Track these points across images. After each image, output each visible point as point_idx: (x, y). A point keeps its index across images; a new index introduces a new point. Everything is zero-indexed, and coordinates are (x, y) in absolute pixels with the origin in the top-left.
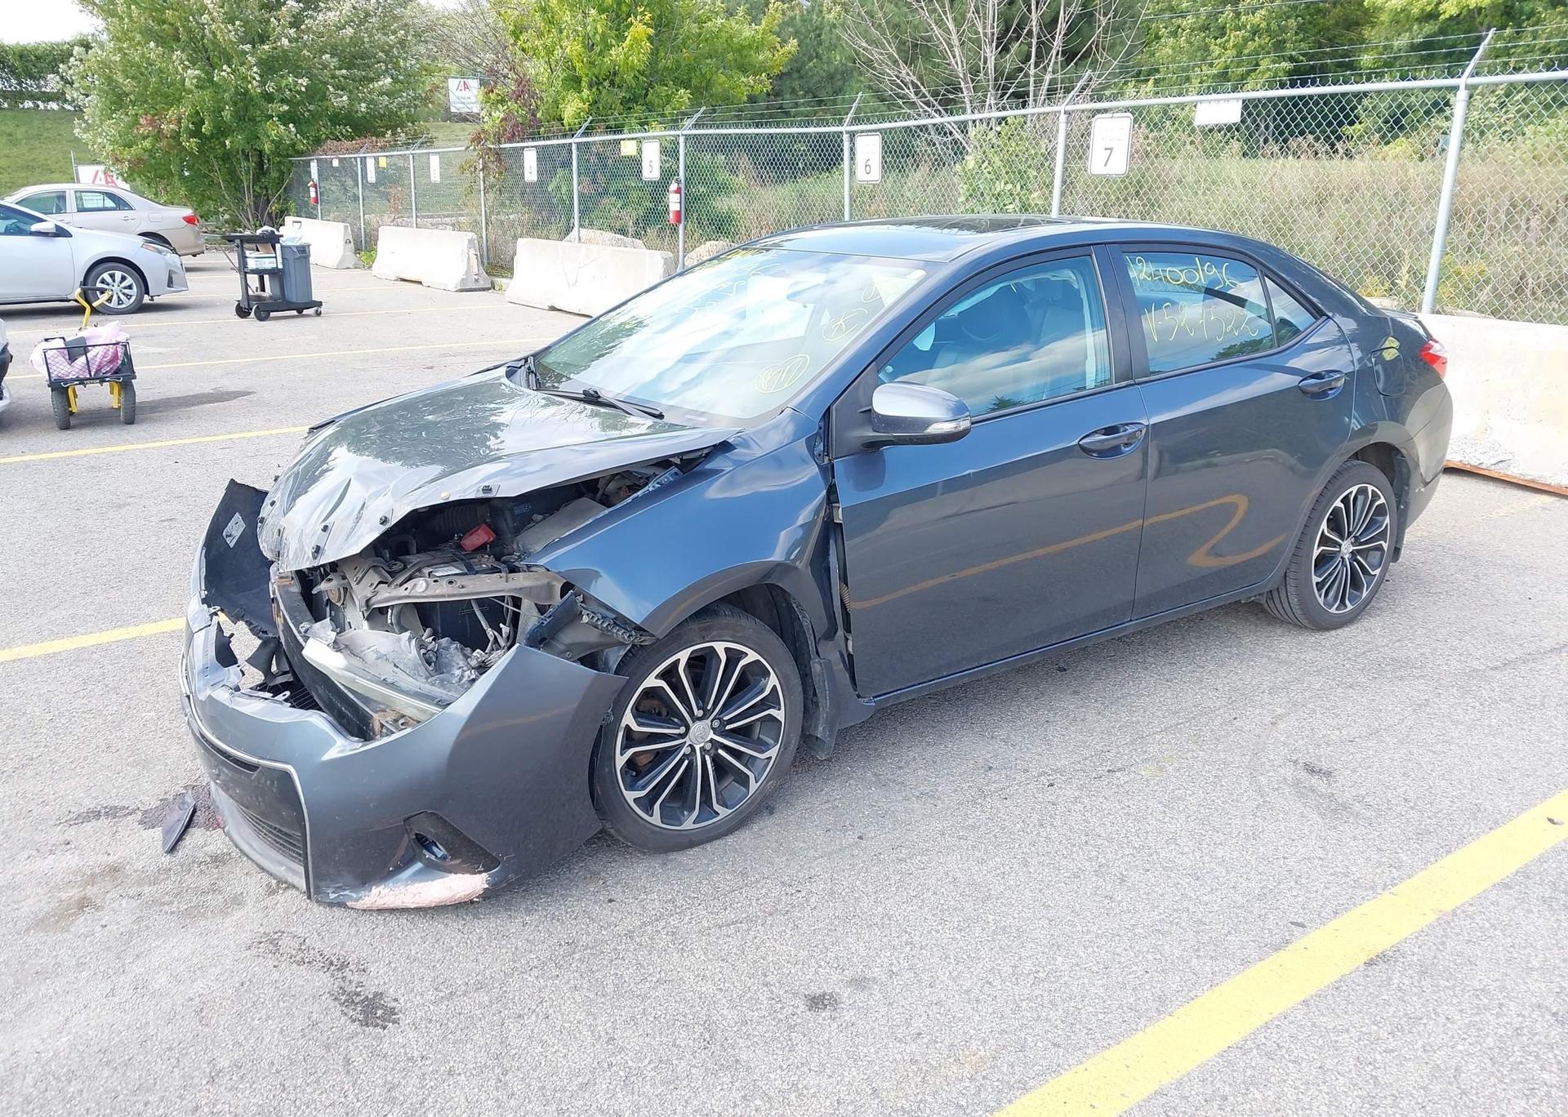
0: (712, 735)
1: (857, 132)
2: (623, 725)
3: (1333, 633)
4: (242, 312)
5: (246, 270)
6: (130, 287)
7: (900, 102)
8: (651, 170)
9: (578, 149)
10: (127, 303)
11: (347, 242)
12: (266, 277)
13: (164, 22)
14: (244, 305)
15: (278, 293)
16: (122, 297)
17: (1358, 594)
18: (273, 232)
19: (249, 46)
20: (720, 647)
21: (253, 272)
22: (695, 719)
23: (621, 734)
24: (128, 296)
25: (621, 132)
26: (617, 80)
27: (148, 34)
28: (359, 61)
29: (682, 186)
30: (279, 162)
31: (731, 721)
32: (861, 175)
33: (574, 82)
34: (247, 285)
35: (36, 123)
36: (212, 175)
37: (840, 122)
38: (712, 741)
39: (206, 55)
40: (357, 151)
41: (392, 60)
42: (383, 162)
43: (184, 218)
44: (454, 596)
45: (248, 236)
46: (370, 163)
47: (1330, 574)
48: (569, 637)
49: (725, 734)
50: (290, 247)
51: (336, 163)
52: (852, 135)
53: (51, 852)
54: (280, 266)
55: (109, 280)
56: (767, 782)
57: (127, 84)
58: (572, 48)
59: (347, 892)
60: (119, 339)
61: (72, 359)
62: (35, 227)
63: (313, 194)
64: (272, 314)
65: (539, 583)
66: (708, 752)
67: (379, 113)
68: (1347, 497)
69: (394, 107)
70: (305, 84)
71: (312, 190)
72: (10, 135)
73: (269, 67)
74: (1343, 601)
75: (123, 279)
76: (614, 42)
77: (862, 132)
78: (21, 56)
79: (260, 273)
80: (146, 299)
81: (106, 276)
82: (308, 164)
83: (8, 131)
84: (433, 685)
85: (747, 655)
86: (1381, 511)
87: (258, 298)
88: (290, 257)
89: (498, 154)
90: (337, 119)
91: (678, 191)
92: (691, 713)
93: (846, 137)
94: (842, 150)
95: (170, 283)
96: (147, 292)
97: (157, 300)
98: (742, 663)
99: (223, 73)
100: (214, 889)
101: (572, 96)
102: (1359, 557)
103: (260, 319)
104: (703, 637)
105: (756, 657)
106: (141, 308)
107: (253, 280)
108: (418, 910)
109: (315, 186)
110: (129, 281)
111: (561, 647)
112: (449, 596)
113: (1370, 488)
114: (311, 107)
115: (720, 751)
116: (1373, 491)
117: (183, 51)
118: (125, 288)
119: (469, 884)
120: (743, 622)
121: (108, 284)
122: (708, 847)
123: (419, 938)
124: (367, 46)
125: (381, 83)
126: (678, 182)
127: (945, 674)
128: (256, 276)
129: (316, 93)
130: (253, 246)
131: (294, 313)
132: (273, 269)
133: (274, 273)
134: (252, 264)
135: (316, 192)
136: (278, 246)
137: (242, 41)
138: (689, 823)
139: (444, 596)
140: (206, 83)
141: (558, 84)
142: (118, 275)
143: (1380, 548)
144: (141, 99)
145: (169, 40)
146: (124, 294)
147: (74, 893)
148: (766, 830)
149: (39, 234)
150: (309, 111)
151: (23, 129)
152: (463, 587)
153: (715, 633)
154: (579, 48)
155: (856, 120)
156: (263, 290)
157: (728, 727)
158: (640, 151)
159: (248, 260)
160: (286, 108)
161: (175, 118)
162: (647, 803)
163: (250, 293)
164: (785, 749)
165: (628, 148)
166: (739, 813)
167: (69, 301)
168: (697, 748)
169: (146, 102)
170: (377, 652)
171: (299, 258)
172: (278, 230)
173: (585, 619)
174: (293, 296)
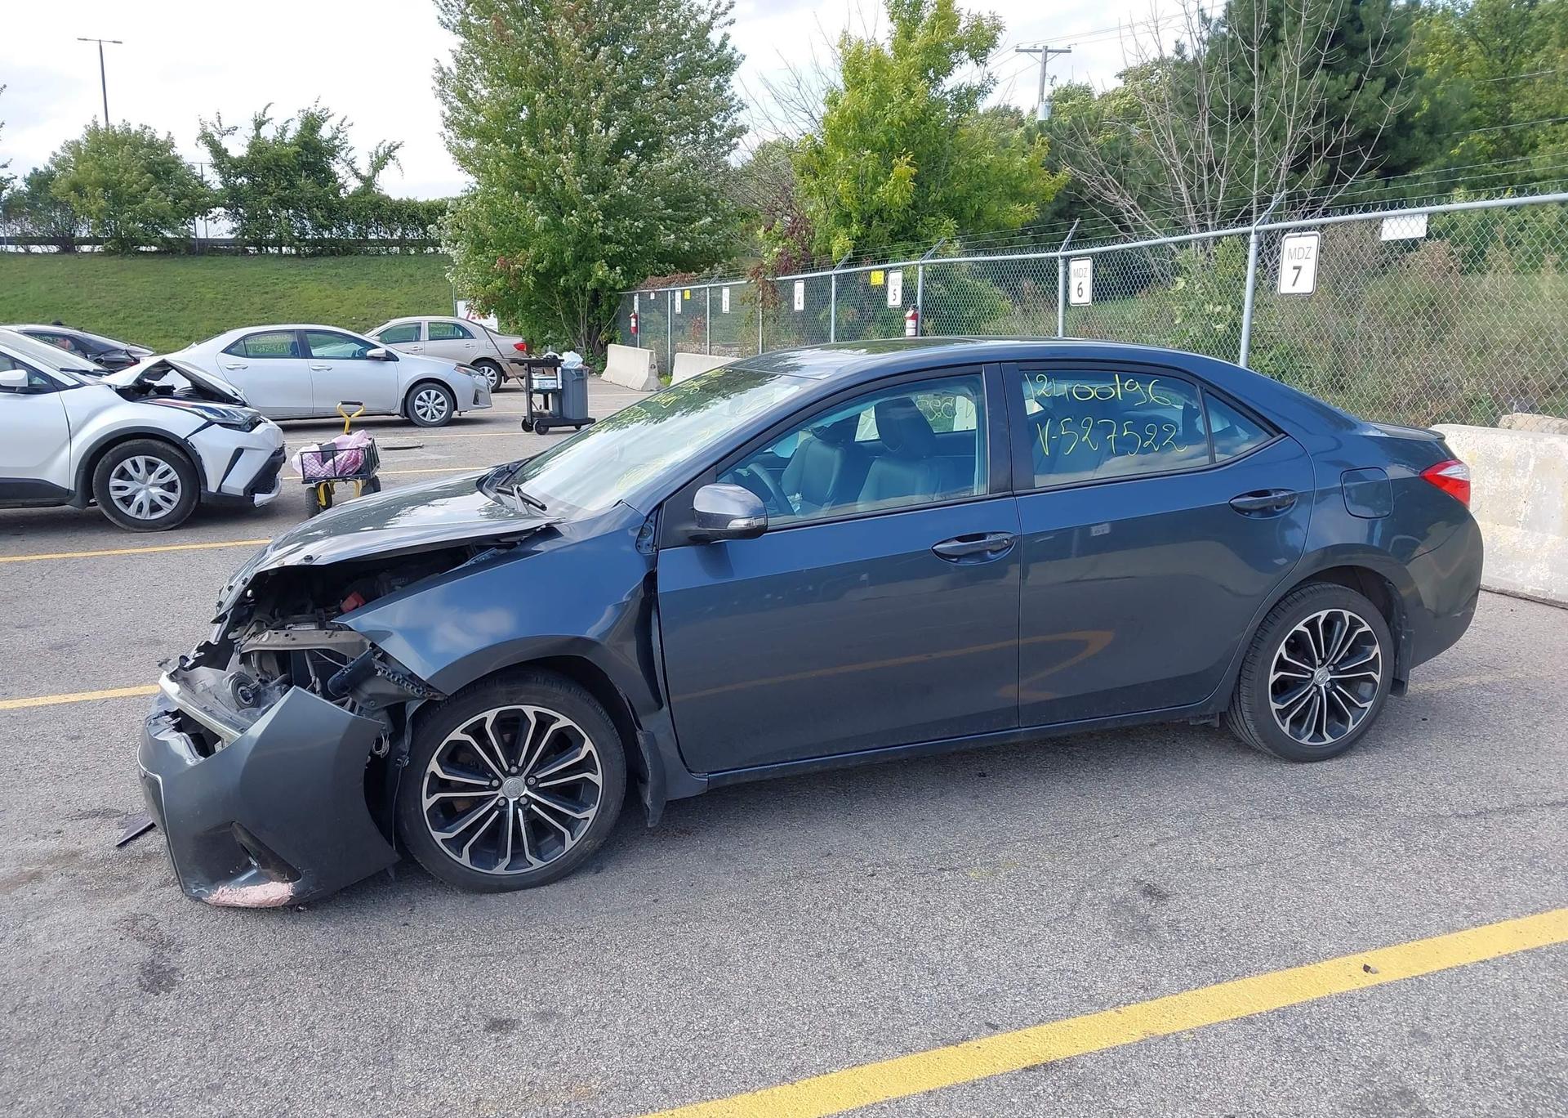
0: (526, 791)
1: (1071, 257)
2: (429, 770)
3: (1307, 766)
4: (527, 427)
5: (532, 390)
6: (442, 404)
7: (1116, 226)
8: (894, 299)
9: (837, 280)
10: (439, 417)
11: (652, 367)
12: (550, 396)
13: (524, 178)
14: (529, 420)
15: (557, 410)
16: (435, 412)
17: (1343, 727)
18: (555, 357)
19: (591, 196)
20: (530, 711)
21: (539, 391)
22: (508, 774)
23: (426, 780)
24: (440, 412)
25: (887, 262)
26: (885, 215)
27: (511, 187)
28: (683, 205)
29: (919, 312)
30: (610, 296)
31: (545, 779)
32: (1074, 299)
33: (845, 219)
34: (531, 402)
35: (433, 266)
36: (554, 308)
37: (1057, 249)
38: (526, 796)
39: (558, 206)
40: (669, 284)
41: (713, 205)
42: (687, 296)
43: (515, 345)
44: (286, 646)
45: (534, 360)
46: (678, 295)
47: (1298, 701)
48: (370, 688)
49: (538, 791)
50: (569, 370)
51: (652, 297)
52: (1067, 259)
53: (45, 838)
54: (560, 387)
55: (425, 397)
56: (586, 840)
57: (489, 231)
58: (843, 186)
59: (203, 889)
60: (360, 445)
61: (325, 460)
62: (371, 353)
63: (633, 325)
64: (551, 429)
65: (354, 641)
66: (521, 806)
67: (698, 250)
68: (1314, 622)
69: (710, 244)
70: (641, 226)
71: (633, 320)
72: (411, 276)
73: (608, 212)
74: (1318, 729)
75: (437, 396)
76: (882, 180)
77: (1076, 256)
78: (428, 211)
79: (544, 392)
80: (455, 414)
81: (423, 394)
82: (633, 295)
83: (411, 273)
84: (242, 716)
85: (559, 720)
86: (1366, 639)
87: (541, 414)
88: (569, 379)
89: (772, 284)
90: (664, 257)
91: (914, 317)
92: (501, 769)
93: (1060, 262)
94: (1058, 274)
95: (476, 401)
96: (456, 409)
97: (464, 415)
98: (554, 727)
99: (573, 219)
100: (128, 878)
101: (842, 231)
102: (1338, 687)
103: (541, 433)
104: (511, 700)
105: (569, 722)
106: (450, 422)
107: (538, 399)
108: (246, 909)
109: (636, 317)
110: (442, 398)
111: (365, 696)
112: (283, 646)
113: (1347, 614)
114: (639, 248)
115: (533, 806)
116: (1350, 617)
117: (537, 200)
118: (438, 404)
119: (278, 890)
120: (555, 690)
121: (424, 401)
122: (520, 893)
123: (237, 933)
124: (691, 191)
125: (701, 222)
126: (915, 308)
127: (789, 758)
128: (542, 396)
129: (648, 234)
130: (540, 369)
131: (573, 428)
132: (554, 389)
133: (554, 391)
134: (536, 385)
135: (636, 322)
136: (559, 369)
137: (586, 191)
138: (500, 869)
139: (278, 646)
140: (555, 226)
141: (831, 220)
142: (433, 393)
143: (1370, 679)
144: (500, 244)
145: (528, 190)
146: (437, 410)
147: (34, 868)
148: (584, 884)
149: (373, 358)
150: (637, 252)
151: (422, 270)
152: (294, 639)
153: (522, 697)
154: (850, 184)
155: (1072, 245)
156: (547, 407)
157: (541, 785)
158: (886, 280)
159: (534, 381)
160: (622, 249)
161: (522, 260)
162: (457, 844)
163: (534, 410)
164: (603, 812)
165: (877, 278)
166: (554, 865)
167: (393, 415)
168: (511, 801)
169: (503, 245)
170: (204, 685)
171: (577, 380)
172: (561, 355)
173: (379, 673)
174: (569, 413)
